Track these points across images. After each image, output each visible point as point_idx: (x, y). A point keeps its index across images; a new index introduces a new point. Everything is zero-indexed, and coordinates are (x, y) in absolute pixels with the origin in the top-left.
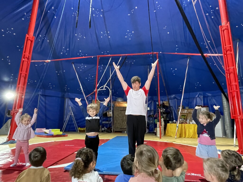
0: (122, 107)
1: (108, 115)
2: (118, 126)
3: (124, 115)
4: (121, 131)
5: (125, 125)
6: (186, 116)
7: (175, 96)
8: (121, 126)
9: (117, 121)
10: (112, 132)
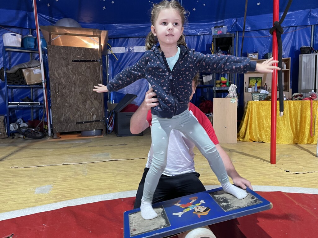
0: (80, 49)
1: (29, 77)
2: (69, 115)
3: (88, 78)
4: (80, 130)
5: (92, 110)
6: (261, 80)
7: (236, 21)
8: (80, 115)
9: (63, 99)
10: (49, 136)
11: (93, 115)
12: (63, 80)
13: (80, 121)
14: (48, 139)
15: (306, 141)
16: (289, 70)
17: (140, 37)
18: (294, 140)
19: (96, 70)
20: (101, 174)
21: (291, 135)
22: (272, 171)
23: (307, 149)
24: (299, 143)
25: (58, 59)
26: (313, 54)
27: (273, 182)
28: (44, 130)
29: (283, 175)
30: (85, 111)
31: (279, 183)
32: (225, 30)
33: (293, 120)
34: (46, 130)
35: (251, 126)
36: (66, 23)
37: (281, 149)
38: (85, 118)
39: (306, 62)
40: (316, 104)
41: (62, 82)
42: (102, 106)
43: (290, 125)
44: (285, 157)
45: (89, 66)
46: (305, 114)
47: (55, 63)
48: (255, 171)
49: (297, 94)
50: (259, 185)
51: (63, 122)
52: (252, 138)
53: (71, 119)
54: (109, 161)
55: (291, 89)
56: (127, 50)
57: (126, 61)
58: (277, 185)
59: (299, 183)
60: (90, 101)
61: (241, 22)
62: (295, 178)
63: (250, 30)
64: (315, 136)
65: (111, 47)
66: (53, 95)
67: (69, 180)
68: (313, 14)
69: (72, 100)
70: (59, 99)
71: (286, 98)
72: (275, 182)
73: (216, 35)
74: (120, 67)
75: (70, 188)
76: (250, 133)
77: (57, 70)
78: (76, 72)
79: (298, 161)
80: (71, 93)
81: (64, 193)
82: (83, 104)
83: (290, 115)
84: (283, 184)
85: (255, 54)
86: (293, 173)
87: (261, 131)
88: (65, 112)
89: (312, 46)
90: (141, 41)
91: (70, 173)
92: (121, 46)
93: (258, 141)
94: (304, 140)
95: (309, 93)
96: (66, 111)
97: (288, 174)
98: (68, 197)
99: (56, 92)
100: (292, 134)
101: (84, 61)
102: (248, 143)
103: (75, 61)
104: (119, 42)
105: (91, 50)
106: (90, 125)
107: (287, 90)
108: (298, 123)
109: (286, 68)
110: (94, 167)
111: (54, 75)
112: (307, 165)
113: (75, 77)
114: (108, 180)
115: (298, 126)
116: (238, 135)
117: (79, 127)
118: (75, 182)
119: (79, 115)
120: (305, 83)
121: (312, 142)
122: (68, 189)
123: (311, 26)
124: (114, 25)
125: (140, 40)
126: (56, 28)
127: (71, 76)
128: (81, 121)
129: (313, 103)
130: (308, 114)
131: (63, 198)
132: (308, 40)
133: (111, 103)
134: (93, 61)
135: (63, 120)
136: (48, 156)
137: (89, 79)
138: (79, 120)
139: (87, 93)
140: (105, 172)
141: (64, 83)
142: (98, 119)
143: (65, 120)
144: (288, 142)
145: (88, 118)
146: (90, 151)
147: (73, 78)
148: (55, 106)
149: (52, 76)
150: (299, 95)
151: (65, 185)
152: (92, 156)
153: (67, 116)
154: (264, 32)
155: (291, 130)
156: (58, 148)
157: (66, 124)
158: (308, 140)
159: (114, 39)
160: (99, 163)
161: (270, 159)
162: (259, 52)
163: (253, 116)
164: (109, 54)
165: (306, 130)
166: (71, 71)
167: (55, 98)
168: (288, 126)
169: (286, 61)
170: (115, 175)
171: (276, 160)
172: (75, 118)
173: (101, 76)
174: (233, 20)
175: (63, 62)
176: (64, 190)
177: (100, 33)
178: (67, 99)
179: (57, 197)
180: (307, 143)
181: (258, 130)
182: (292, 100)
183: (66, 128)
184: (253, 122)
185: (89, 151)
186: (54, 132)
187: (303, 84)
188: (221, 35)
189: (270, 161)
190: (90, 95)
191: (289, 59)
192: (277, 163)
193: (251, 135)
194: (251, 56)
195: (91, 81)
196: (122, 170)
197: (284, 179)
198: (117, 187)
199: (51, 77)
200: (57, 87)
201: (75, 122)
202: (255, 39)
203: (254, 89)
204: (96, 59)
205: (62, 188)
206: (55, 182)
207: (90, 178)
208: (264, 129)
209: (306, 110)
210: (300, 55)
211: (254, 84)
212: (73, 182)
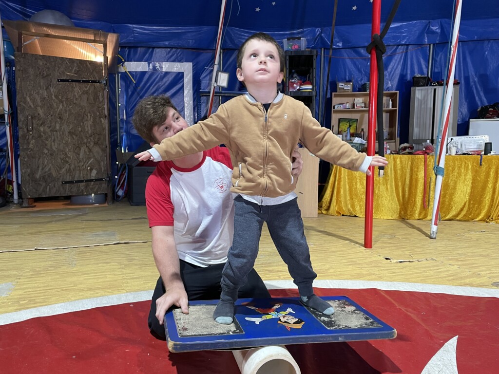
0: (72, 61)
2: (50, 169)
3: (84, 110)
4: (68, 194)
5: (90, 162)
6: (356, 123)
7: (321, 33)
8: (70, 169)
9: (40, 142)
10: (15, 204)
11: (91, 170)
12: (41, 111)
13: (69, 179)
14: (13, 209)
15: (417, 216)
16: (396, 110)
17: (172, 48)
18: (400, 213)
19: (98, 97)
20: (100, 265)
21: (395, 206)
22: (365, 259)
23: (417, 226)
24: (406, 218)
25: (32, 76)
26: (431, 87)
27: (365, 274)
28: (6, 193)
29: (381, 265)
30: (78, 163)
31: (374, 277)
32: (303, 44)
33: (400, 184)
34: (10, 193)
35: (338, 192)
36: (49, 17)
37: (381, 226)
38: (77, 175)
39: (420, 98)
40: (432, 160)
41: (39, 114)
42: (106, 156)
43: (394, 191)
44: (386, 237)
45: (85, 89)
46: (417, 175)
47: (28, 83)
48: (341, 258)
49: (406, 145)
50: (344, 279)
51: (39, 181)
52: (340, 210)
53: (54, 176)
54: (114, 244)
55: (399, 139)
56: (151, 68)
57: (148, 84)
58: (372, 280)
59: (403, 276)
60: (86, 146)
61: (328, 33)
62: (398, 269)
63: (341, 47)
64: (429, 208)
65: (123, 61)
66: (22, 136)
67: (45, 275)
68: (432, 27)
69: (56, 144)
70: (33, 142)
71: (390, 151)
72: (369, 275)
73: (289, 51)
74: (138, 94)
75: (44, 287)
76: (337, 203)
77: (31, 95)
78: (64, 99)
79: (403, 244)
80: (55, 133)
81: (33, 295)
82: (74, 152)
83: (395, 176)
84: (380, 278)
85: (347, 83)
86: (395, 261)
87: (353, 199)
88: (43, 164)
89: (429, 76)
90: (174, 54)
91: (47, 263)
92: (140, 60)
93: (348, 215)
94: (414, 213)
95: (423, 143)
96: (46, 162)
97: (389, 263)
98: (41, 302)
99: (28, 131)
100: (398, 205)
101: (78, 81)
102: (334, 217)
103: (62, 81)
104: (138, 55)
105: (90, 64)
106: (86, 187)
107: (393, 140)
108: (407, 189)
109: (392, 107)
110: (88, 254)
111: (25, 102)
112: (417, 250)
113: (61, 106)
114: (110, 274)
115: (407, 193)
116: (320, 205)
117: (67, 190)
118: (53, 278)
119: (67, 170)
120: (418, 129)
121: (426, 216)
122: (41, 289)
123: (429, 45)
124: (130, 27)
125: (172, 52)
126: (31, 25)
127: (55, 105)
128: (71, 178)
129: (428, 160)
130: (421, 174)
131: (30, 304)
132: (424, 67)
133: (123, 152)
134: (93, 82)
135: (40, 178)
136: (11, 235)
137: (84, 112)
138: (68, 177)
139: (82, 133)
140: (108, 261)
141: (42, 116)
142: (101, 178)
143: (44, 177)
144: (392, 217)
145: (83, 174)
146: (84, 228)
147: (58, 108)
148: (27, 153)
149: (22, 103)
150: (409, 147)
151: (36, 283)
152: (87, 237)
153: (47, 170)
154: (362, 51)
155: (396, 199)
156: (29, 223)
157: (44, 184)
158: (420, 214)
159: (130, 48)
160: (97, 248)
161: (364, 241)
162: (353, 81)
163: (342, 176)
164: (120, 72)
165: (417, 199)
166: (55, 96)
167: (26, 141)
168: (392, 192)
169: (393, 96)
170: (123, 266)
171: (373, 243)
172: (60, 174)
173: (106, 106)
174: (317, 30)
175: (42, 81)
176: (33, 291)
177: (106, 37)
178: (47, 142)
179: (21, 302)
180: (418, 218)
181: (348, 198)
182: (398, 153)
183: (44, 191)
184: (342, 186)
185: (82, 228)
186: (23, 197)
187: (416, 131)
188: (297, 51)
189: (363, 243)
190: (86, 137)
191: (397, 93)
192: (374, 246)
193: (339, 205)
194: (342, 86)
195: (89, 114)
196: (136, 258)
197: (381, 270)
198: (125, 285)
199: (20, 105)
200: (30, 123)
201: (61, 180)
202: (348, 61)
203: (346, 136)
204: (97, 78)
205: (30, 288)
206: (20, 279)
207: (81, 270)
208: (357, 197)
209: (418, 169)
210: (412, 88)
211: (346, 130)
212: (50, 278)
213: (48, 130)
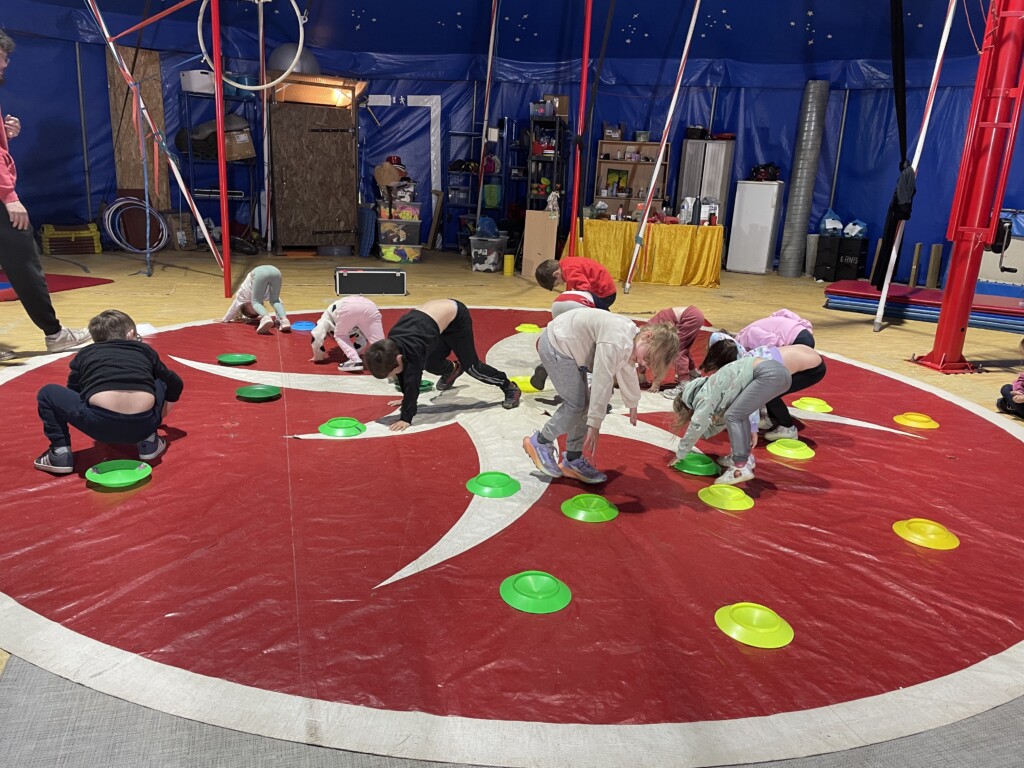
0: (322, 110)
2: (302, 219)
4: (318, 244)
5: (338, 213)
6: (626, 175)
8: (320, 219)
9: (293, 192)
11: (339, 221)
12: (293, 162)
13: (318, 229)
14: (270, 256)
16: (667, 164)
17: (418, 80)
19: (347, 146)
25: (286, 126)
26: (703, 141)
30: (327, 214)
38: (326, 227)
39: (691, 152)
41: (292, 165)
42: (354, 208)
45: (334, 139)
47: (283, 133)
51: (293, 230)
53: (305, 226)
56: (394, 102)
60: (335, 197)
63: (614, 84)
64: (653, 272)
66: (279, 186)
68: (715, 67)
69: (307, 195)
70: (287, 192)
77: (285, 145)
78: (314, 149)
80: (306, 183)
82: (324, 203)
85: (616, 130)
88: (295, 213)
90: (420, 86)
92: (382, 92)
96: (298, 213)
99: (283, 182)
101: (328, 131)
104: (380, 87)
105: (339, 111)
106: (335, 237)
111: (280, 153)
113: (311, 157)
117: (316, 240)
119: (316, 220)
123: (712, 88)
124: (372, 55)
125: (418, 84)
127: (306, 155)
128: (320, 229)
132: (706, 113)
134: (342, 131)
135: (293, 227)
137: (333, 162)
138: (318, 227)
139: (331, 184)
141: (295, 166)
142: (348, 229)
143: (296, 227)
145: (332, 225)
147: (309, 159)
148: (282, 203)
149: (277, 155)
153: (299, 219)
157: (297, 234)
159: (371, 79)
166: (306, 147)
167: (281, 191)
172: (310, 224)
173: (354, 157)
175: (294, 132)
177: (356, 83)
178: (299, 192)
183: (297, 239)
186: (278, 245)
190: (335, 188)
191: (669, 145)
194: (610, 133)
195: (338, 165)
200: (284, 173)
201: (311, 230)
203: (612, 191)
204: (346, 127)
210: (685, 141)
211: (614, 183)
213: (299, 180)
